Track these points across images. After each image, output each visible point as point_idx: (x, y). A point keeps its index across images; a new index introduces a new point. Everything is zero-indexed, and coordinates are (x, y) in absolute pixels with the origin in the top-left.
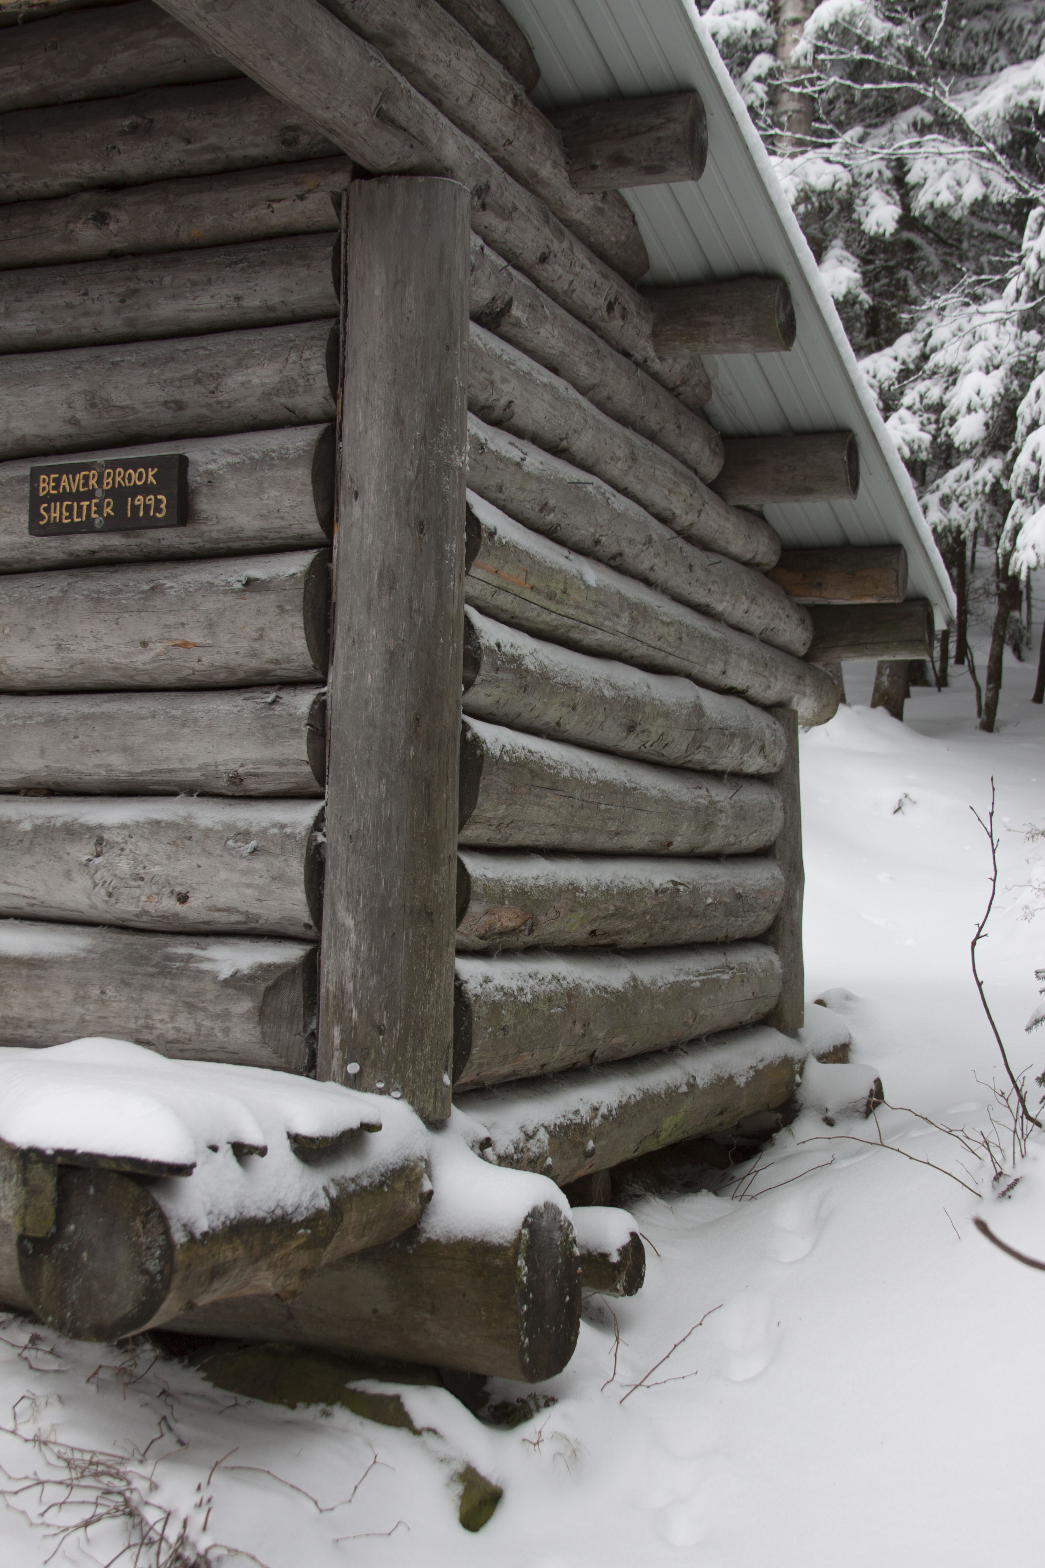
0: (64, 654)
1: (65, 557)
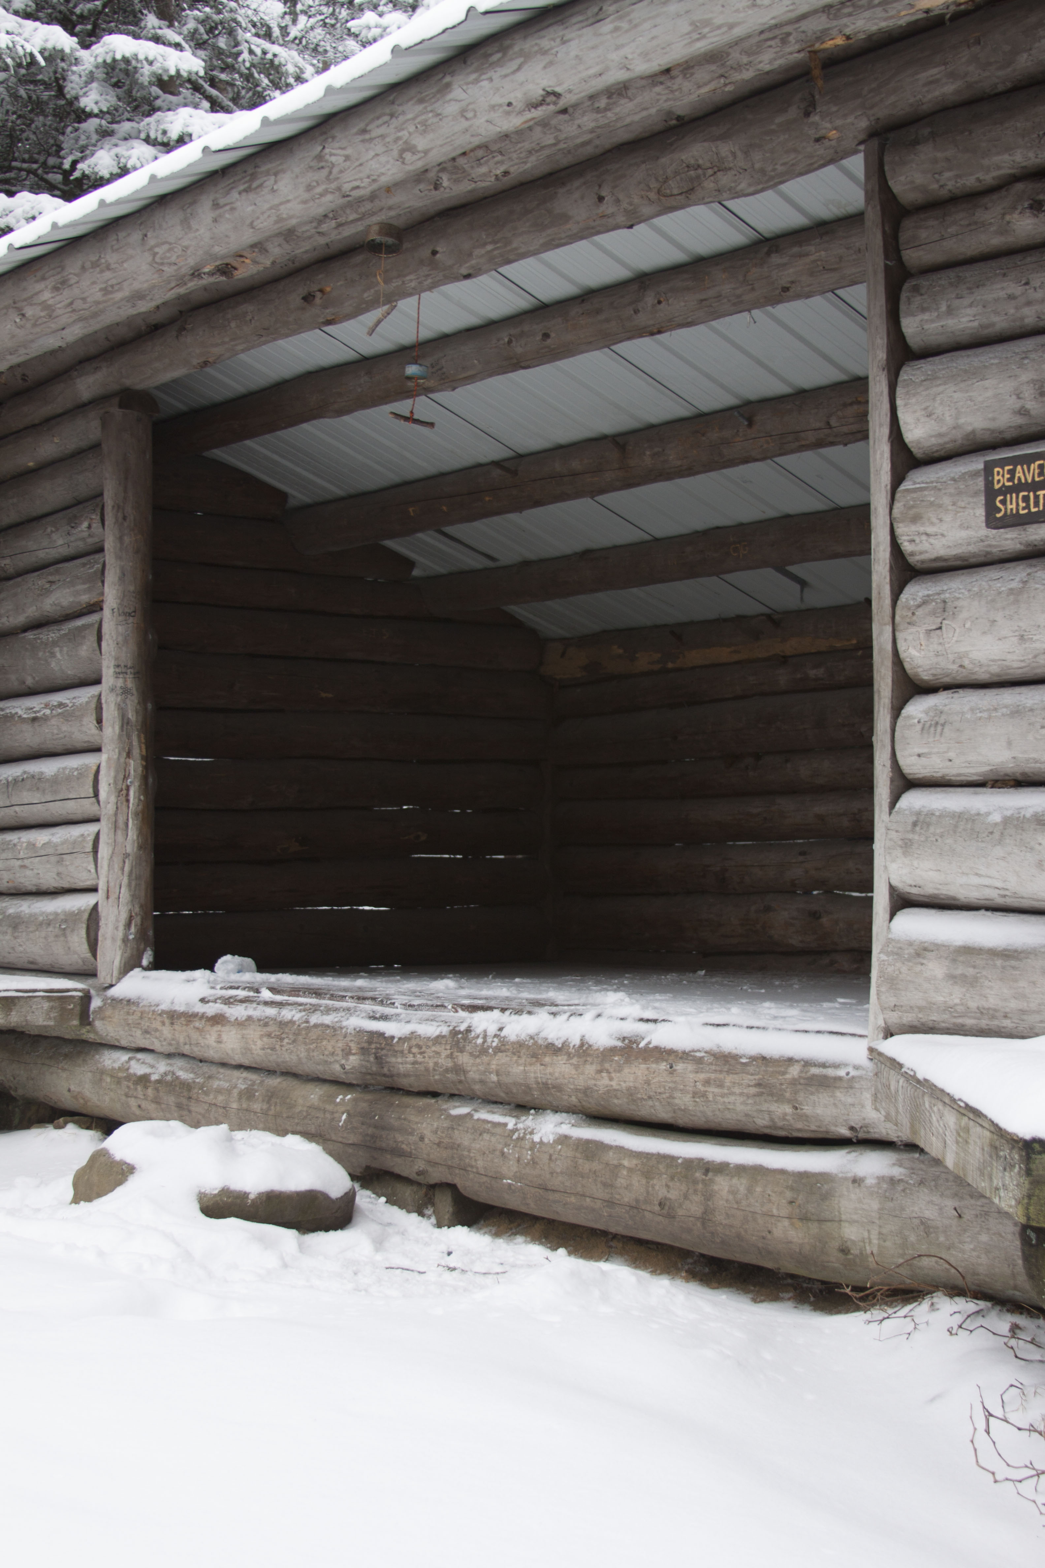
0: (1027, 645)
1: (1022, 548)
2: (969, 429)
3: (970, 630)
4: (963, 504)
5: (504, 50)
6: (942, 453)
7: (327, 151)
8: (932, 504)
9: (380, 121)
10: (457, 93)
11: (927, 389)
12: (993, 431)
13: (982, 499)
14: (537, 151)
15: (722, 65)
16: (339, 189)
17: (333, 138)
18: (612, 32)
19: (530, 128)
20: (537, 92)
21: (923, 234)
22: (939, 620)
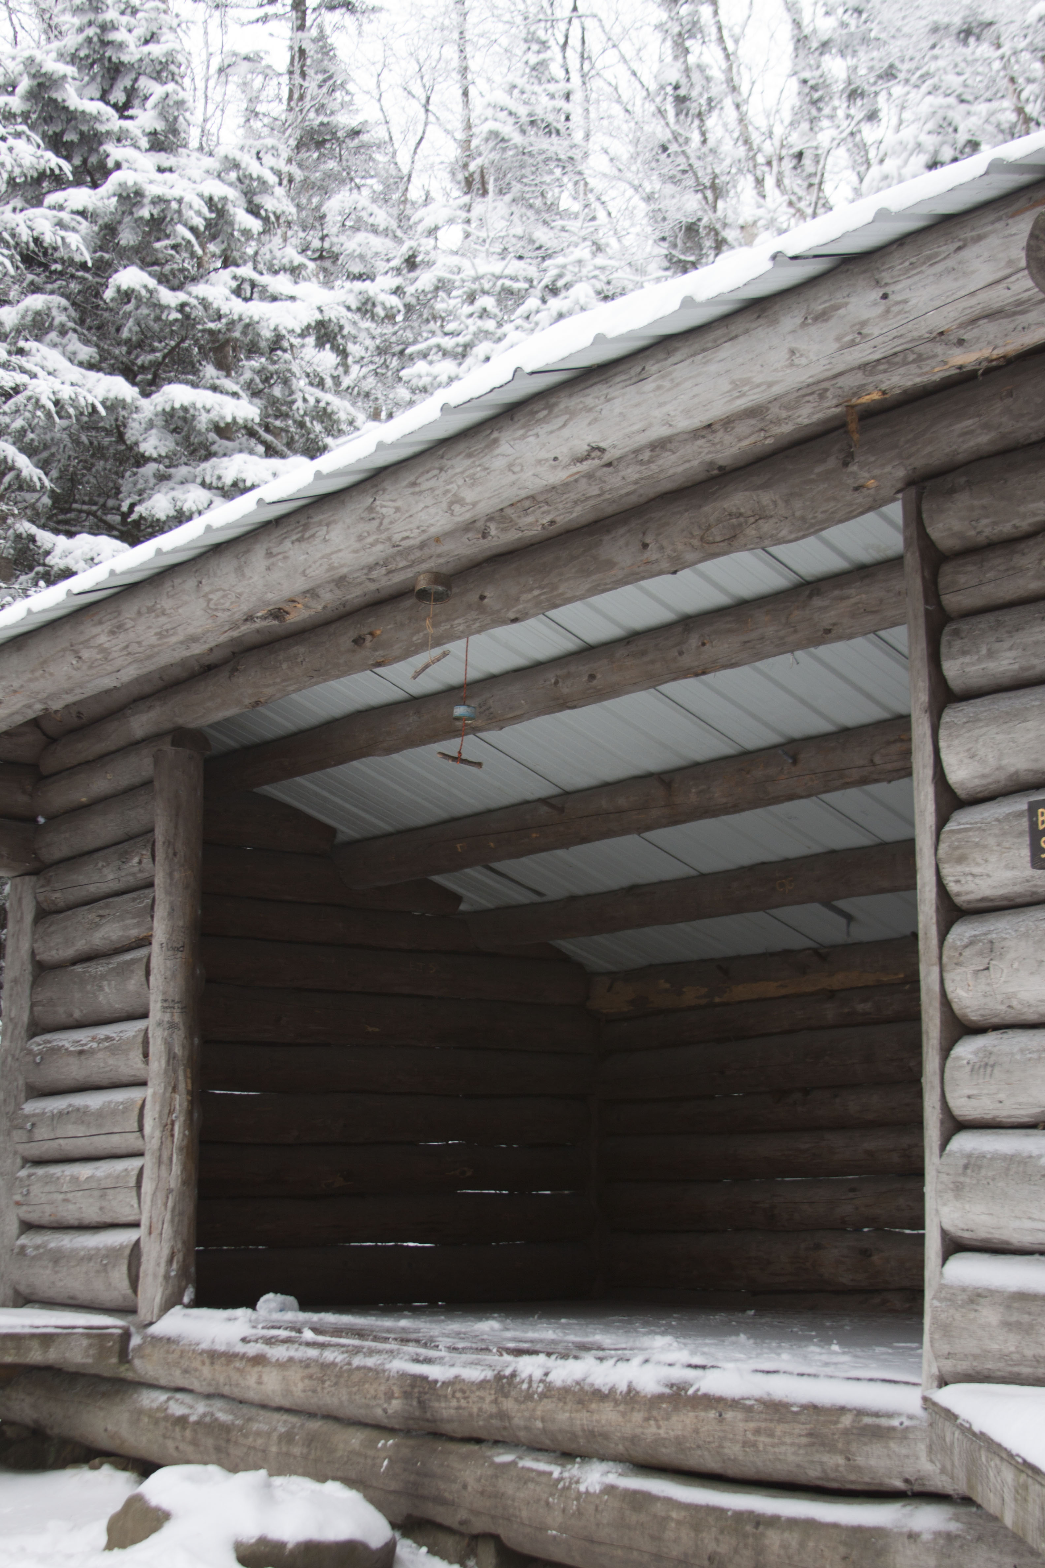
2: (1012, 770)
3: (1017, 970)
4: (1007, 845)
5: (550, 407)
6: (986, 794)
7: (378, 503)
8: (977, 845)
9: (430, 475)
10: (504, 448)
11: (969, 731)
12: (1035, 772)
13: (1026, 840)
14: (582, 502)
15: (763, 419)
16: (389, 539)
17: (384, 490)
18: (654, 391)
19: (576, 481)
20: (582, 448)
21: (962, 579)
22: (987, 960)
